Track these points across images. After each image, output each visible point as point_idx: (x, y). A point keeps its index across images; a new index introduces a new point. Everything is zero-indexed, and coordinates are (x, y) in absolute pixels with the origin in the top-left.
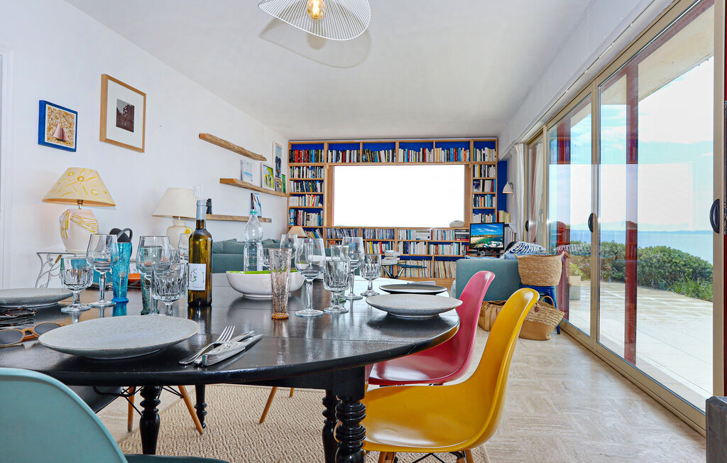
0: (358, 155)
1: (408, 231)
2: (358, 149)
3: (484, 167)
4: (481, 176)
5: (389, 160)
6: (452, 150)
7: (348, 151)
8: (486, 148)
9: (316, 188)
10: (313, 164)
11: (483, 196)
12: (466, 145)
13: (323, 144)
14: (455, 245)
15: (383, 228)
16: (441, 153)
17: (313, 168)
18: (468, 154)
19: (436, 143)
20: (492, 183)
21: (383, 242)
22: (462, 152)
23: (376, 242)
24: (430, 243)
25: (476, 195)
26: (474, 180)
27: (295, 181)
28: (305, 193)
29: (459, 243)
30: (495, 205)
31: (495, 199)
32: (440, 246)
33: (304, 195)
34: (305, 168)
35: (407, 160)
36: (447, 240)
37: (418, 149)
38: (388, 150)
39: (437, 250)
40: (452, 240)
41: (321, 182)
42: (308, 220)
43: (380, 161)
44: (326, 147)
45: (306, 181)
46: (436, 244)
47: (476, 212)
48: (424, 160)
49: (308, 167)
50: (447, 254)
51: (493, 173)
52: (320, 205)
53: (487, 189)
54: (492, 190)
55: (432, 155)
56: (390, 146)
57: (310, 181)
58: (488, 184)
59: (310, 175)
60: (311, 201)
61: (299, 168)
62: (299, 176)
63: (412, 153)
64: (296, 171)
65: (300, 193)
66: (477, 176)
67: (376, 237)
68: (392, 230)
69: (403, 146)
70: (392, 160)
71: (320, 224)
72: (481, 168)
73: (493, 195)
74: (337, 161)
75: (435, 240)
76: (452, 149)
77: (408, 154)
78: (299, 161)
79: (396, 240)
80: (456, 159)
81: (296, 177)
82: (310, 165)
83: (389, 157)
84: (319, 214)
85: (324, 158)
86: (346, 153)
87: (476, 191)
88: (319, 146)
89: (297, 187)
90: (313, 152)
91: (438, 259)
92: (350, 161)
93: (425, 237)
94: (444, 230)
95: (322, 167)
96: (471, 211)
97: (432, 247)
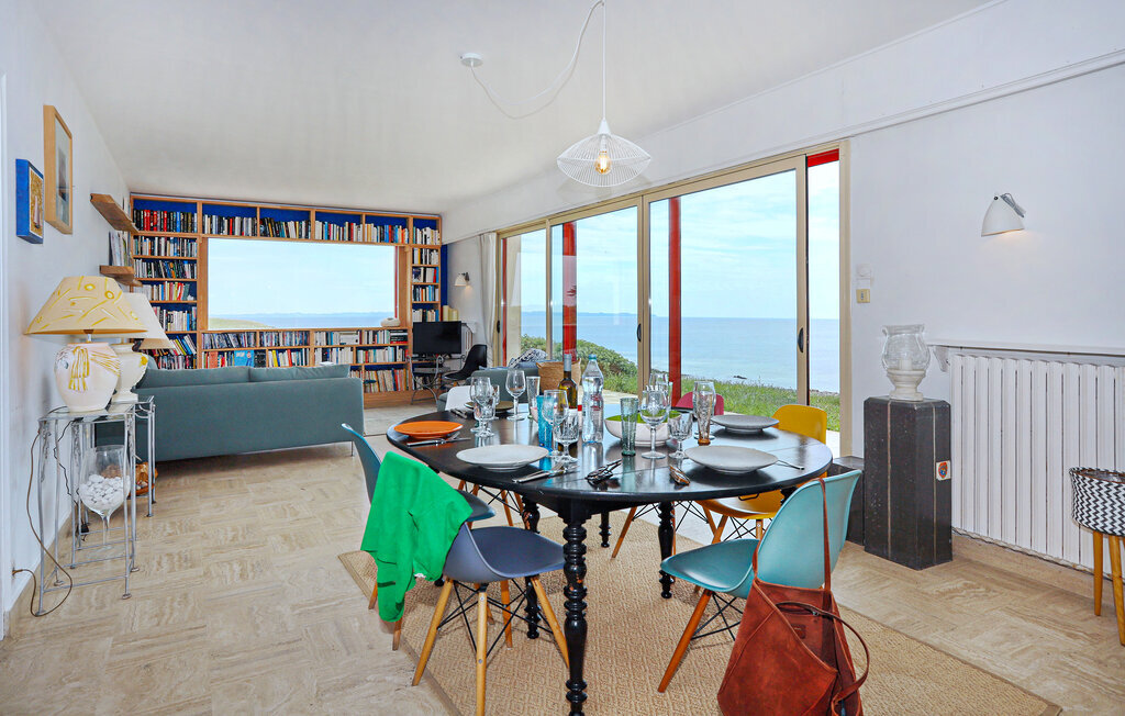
0: (254, 226)
1: (329, 334)
2: (254, 217)
3: (426, 250)
4: (421, 262)
5: (300, 236)
6: (387, 227)
7: (237, 219)
8: (428, 228)
9: (184, 272)
10: (178, 234)
11: (424, 287)
12: (403, 222)
13: (195, 204)
14: (391, 349)
15: (291, 332)
16: (373, 231)
17: (176, 240)
18: (406, 233)
19: (366, 217)
20: (435, 272)
21: (293, 350)
22: (399, 231)
23: (282, 351)
24: (358, 348)
25: (416, 286)
26: (414, 267)
27: (144, 260)
28: (164, 279)
29: (395, 347)
30: (438, 299)
31: (438, 291)
32: (371, 351)
33: (162, 283)
34: (163, 240)
35: (328, 238)
36: (380, 342)
37: (341, 222)
38: (300, 221)
39: (367, 358)
40: (387, 342)
41: (192, 262)
42: (169, 321)
43: (288, 237)
44: (200, 208)
45: (163, 260)
46: (366, 349)
47: (415, 307)
48: (350, 239)
49: (168, 239)
50: (380, 361)
51: (435, 259)
52: (190, 299)
53: (430, 279)
54: (435, 281)
55: (360, 232)
56: (301, 215)
57: (172, 261)
58: (430, 272)
59: (172, 251)
60: (175, 293)
61: (152, 239)
62: (152, 252)
63: (334, 227)
64: (147, 245)
65: (154, 279)
66: (417, 262)
67: (281, 343)
68: (306, 333)
69: (321, 216)
70: (306, 236)
71: (191, 326)
72: (421, 253)
73: (436, 287)
74: (219, 232)
75: (365, 343)
76: (387, 224)
77: (329, 230)
78: (152, 229)
79: (312, 346)
80: (392, 240)
81: (146, 253)
82: (172, 235)
83: (301, 231)
84: (190, 312)
85: (198, 226)
86: (234, 221)
87: (415, 281)
88: (187, 208)
89: (149, 270)
90: (179, 216)
91: (369, 368)
92: (242, 234)
93: (352, 340)
94: (375, 333)
95: (194, 240)
96: (409, 306)
97: (361, 353)
